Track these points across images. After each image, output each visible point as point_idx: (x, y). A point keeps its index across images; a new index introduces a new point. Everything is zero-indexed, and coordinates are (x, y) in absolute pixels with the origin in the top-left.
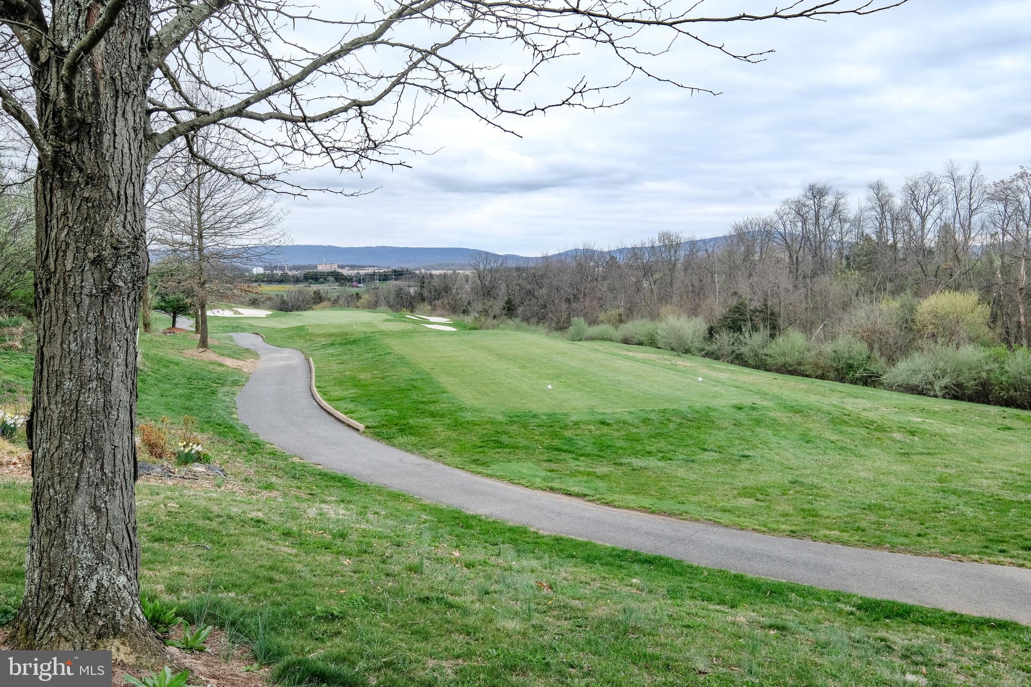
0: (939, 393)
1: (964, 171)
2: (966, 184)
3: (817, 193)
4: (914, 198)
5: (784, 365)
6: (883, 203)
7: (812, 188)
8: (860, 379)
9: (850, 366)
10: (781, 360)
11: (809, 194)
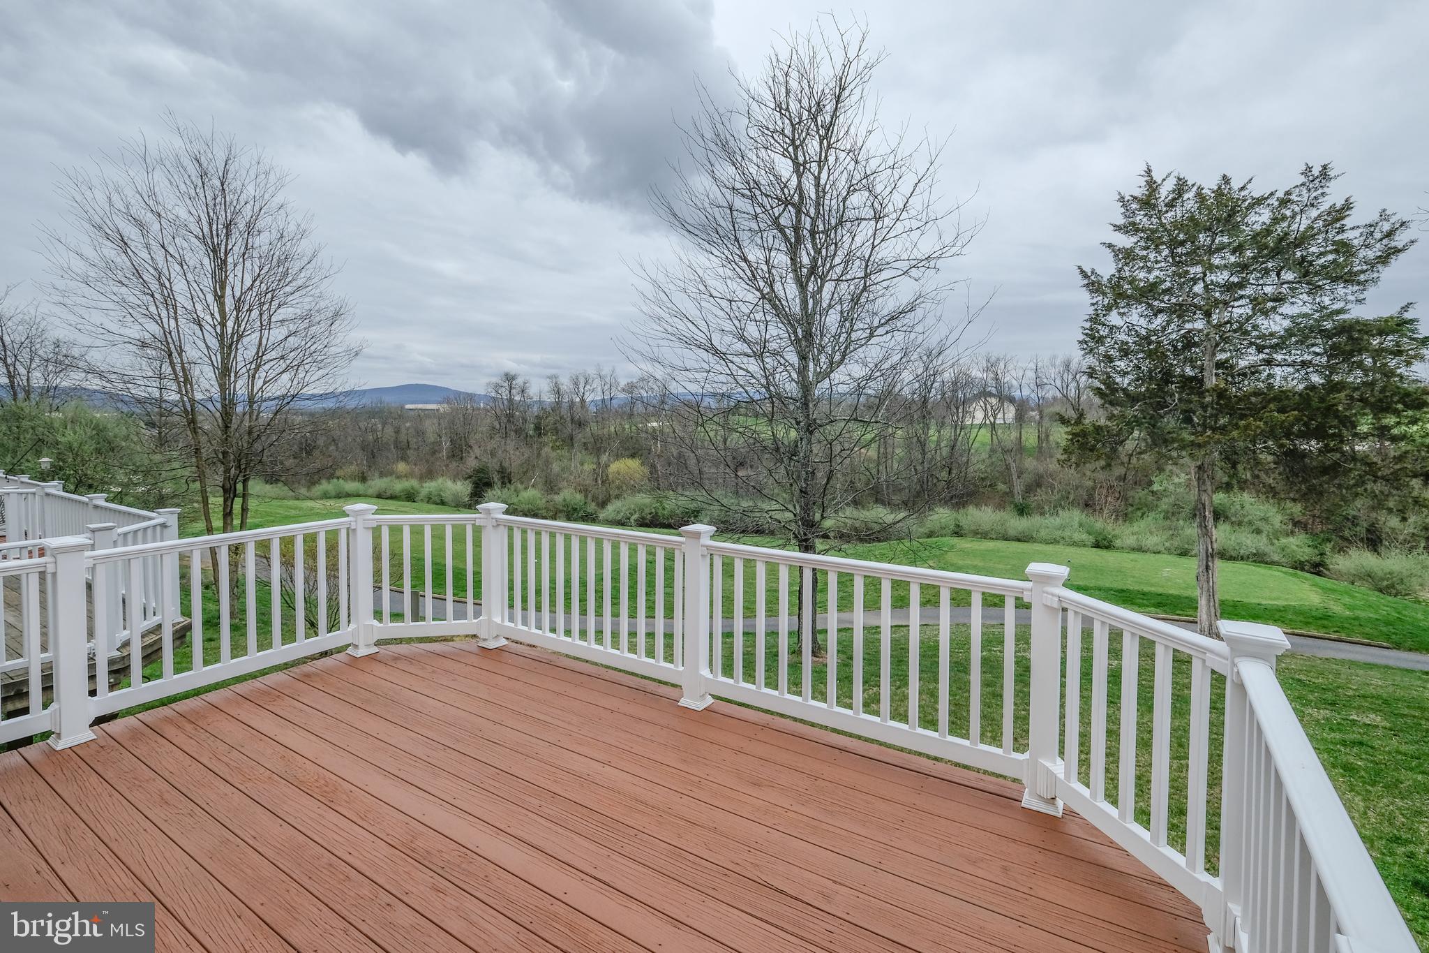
0: (633, 524)
1: (606, 371)
2: (608, 380)
3: (510, 378)
4: (576, 384)
5: (529, 511)
6: (557, 391)
7: (506, 375)
8: (582, 517)
9: (575, 510)
10: (526, 507)
11: (504, 379)
